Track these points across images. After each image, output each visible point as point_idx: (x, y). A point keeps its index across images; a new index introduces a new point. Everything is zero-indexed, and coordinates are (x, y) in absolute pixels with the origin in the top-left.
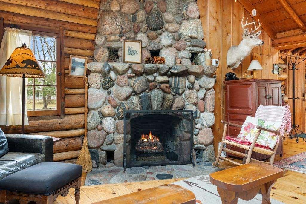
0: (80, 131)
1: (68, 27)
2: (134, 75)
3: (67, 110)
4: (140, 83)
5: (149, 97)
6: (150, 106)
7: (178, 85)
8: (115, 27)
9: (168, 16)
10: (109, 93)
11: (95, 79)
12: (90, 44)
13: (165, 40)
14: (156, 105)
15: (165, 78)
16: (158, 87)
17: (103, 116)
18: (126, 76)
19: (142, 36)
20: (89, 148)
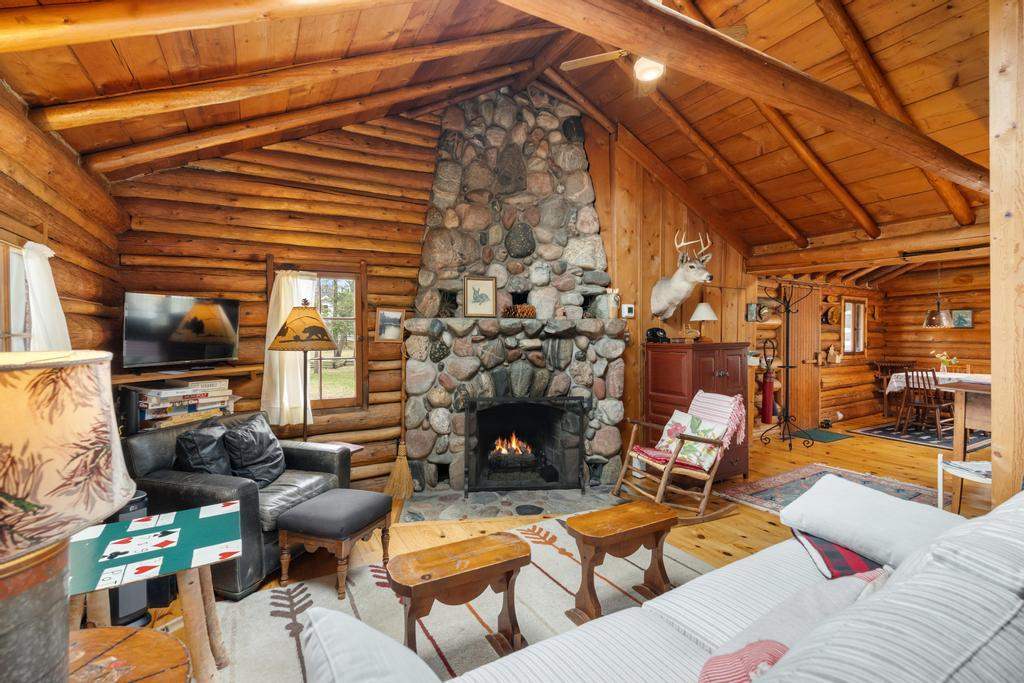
0: (393, 431)
1: (373, 260)
2: (483, 337)
3: (373, 397)
4: (493, 351)
5: (509, 375)
6: (509, 390)
7: (558, 353)
8: (451, 257)
9: (542, 233)
10: (441, 368)
11: (418, 346)
12: (410, 286)
13: (538, 274)
14: (519, 389)
15: (537, 342)
16: (523, 357)
17: (431, 406)
18: (469, 339)
19: (497, 270)
20: (408, 459)
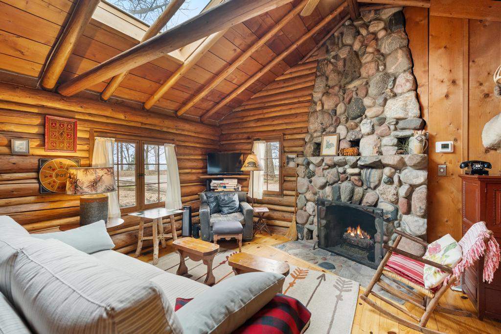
0: (293, 209)
2: (328, 167)
3: (285, 192)
4: (332, 175)
5: (339, 188)
6: (339, 198)
7: (369, 178)
8: (316, 126)
9: (367, 102)
10: (311, 182)
11: (301, 170)
12: (302, 142)
13: (365, 127)
14: (344, 198)
15: (356, 171)
16: (349, 179)
17: (307, 201)
18: (322, 167)
19: (341, 130)
20: (297, 223)
